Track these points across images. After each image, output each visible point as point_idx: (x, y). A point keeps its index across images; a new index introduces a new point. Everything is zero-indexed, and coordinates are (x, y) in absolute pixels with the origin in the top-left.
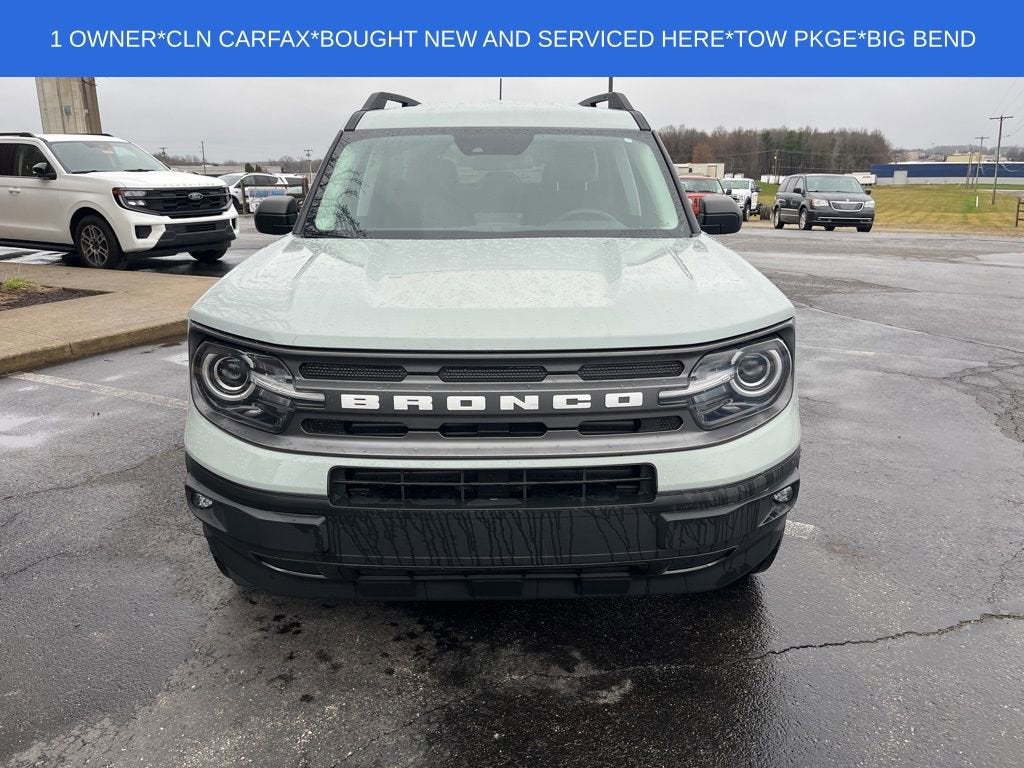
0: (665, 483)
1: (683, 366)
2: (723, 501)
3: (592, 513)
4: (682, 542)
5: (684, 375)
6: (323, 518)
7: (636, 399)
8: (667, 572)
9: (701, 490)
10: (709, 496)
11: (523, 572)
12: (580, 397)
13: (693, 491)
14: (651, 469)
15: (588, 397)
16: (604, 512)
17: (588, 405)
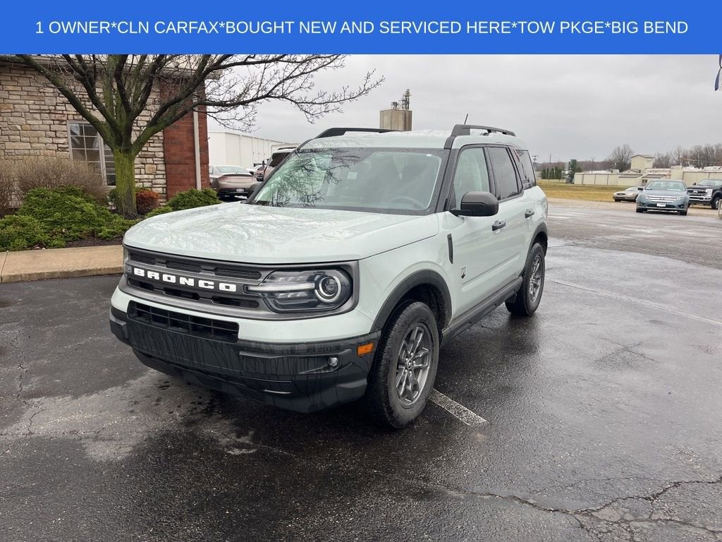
0: (242, 335)
1: (260, 274)
2: (272, 352)
3: (209, 343)
4: (248, 368)
5: (261, 280)
6: (125, 323)
7: (233, 288)
8: (266, 390)
9: (261, 343)
10: (263, 347)
11: (186, 368)
12: (209, 283)
13: (256, 342)
14: (236, 326)
15: (212, 283)
16: (214, 343)
17: (212, 287)
